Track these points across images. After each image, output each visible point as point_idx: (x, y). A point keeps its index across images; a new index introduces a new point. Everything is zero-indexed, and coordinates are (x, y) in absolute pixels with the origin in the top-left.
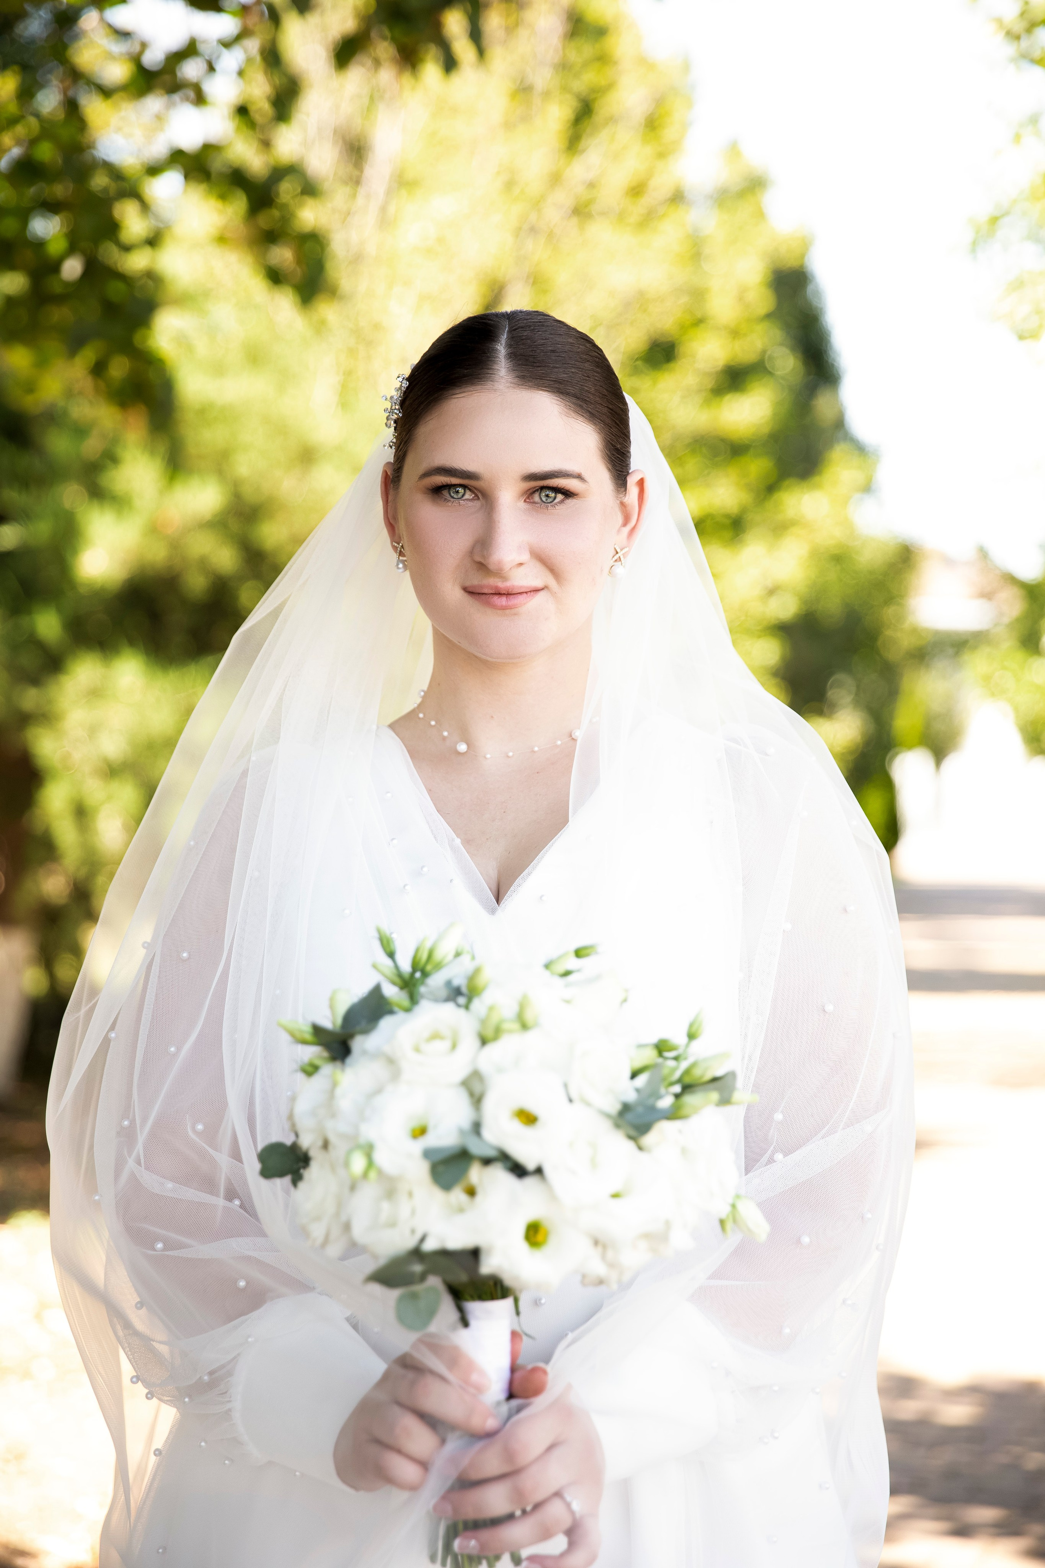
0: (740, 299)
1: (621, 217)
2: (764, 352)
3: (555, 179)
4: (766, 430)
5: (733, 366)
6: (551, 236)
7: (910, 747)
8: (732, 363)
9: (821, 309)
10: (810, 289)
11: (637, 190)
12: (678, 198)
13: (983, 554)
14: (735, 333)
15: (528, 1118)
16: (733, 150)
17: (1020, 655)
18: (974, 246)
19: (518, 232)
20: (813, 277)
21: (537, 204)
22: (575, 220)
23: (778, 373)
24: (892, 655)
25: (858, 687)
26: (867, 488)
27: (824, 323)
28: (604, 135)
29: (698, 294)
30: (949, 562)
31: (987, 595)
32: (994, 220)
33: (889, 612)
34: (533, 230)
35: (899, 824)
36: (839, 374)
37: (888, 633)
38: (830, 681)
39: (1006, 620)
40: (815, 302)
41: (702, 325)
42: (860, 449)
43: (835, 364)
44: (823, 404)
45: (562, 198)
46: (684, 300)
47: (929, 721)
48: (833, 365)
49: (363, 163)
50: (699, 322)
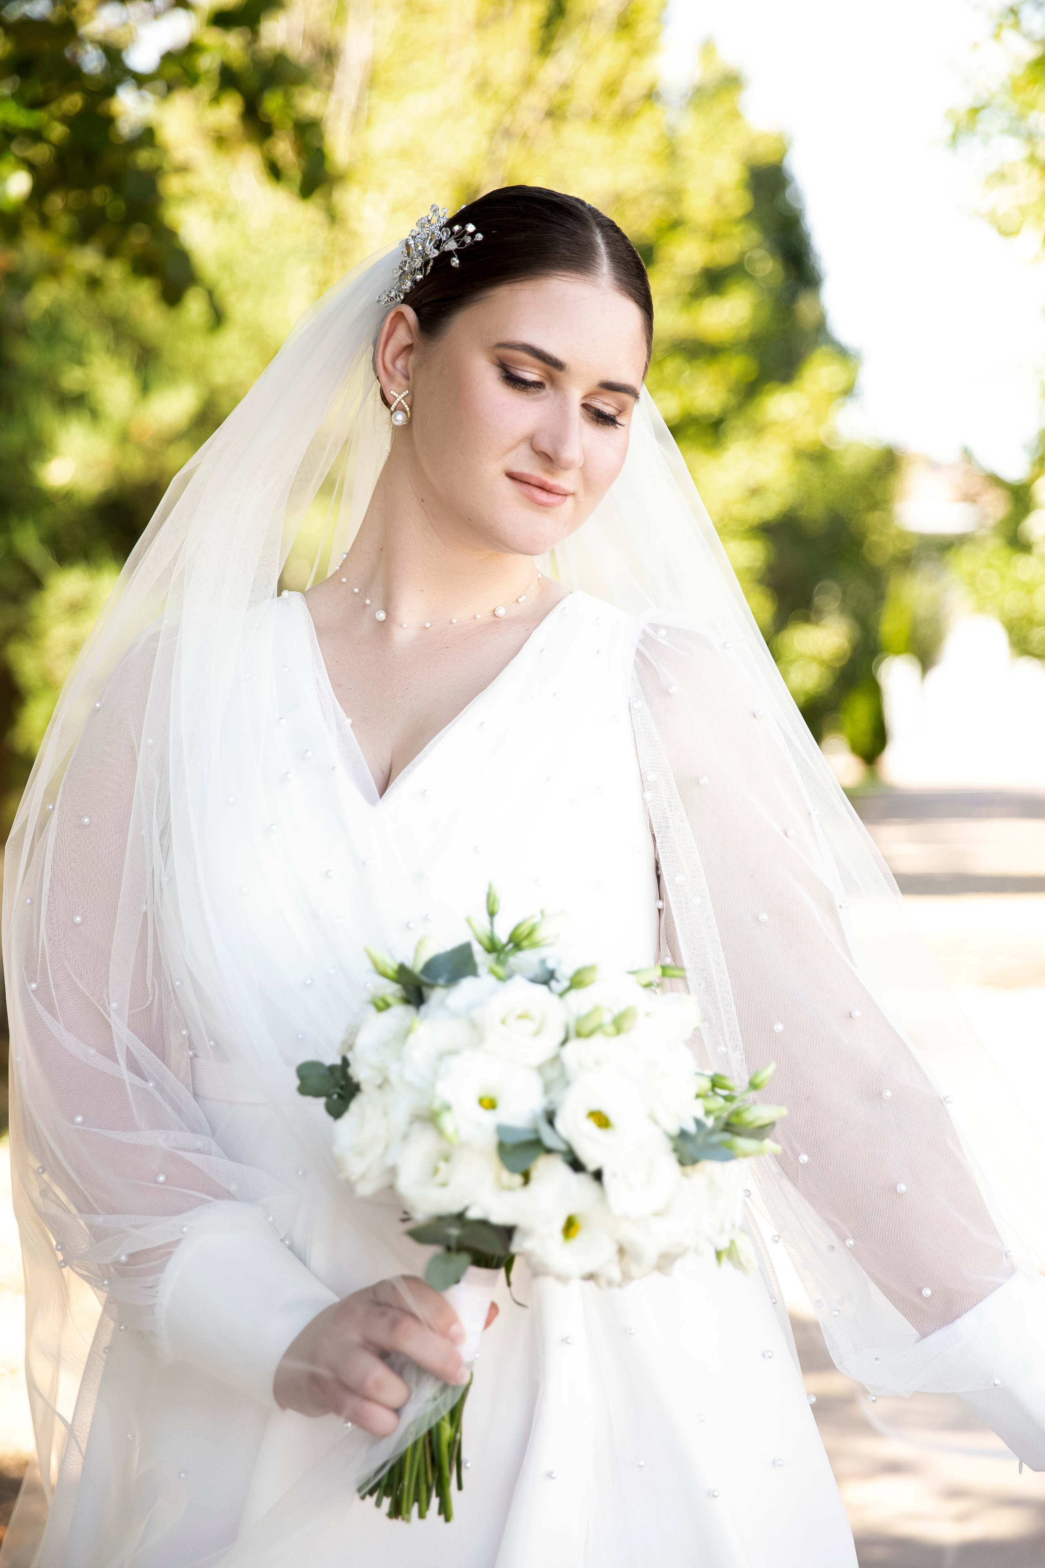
0: (718, 199)
1: (595, 118)
2: (742, 254)
3: (528, 81)
4: (746, 333)
5: (711, 268)
6: (525, 137)
7: (897, 653)
8: (710, 266)
9: (801, 211)
10: (789, 193)
11: (611, 89)
12: (652, 95)
13: (968, 455)
14: (713, 236)
15: (601, 1120)
16: (708, 48)
17: (1005, 552)
18: (954, 138)
19: (492, 133)
20: (792, 178)
21: (512, 104)
22: (548, 123)
23: (760, 275)
24: (879, 559)
25: (844, 593)
26: (848, 391)
27: (804, 227)
28: (576, 35)
29: (674, 195)
30: (934, 466)
31: (970, 498)
32: (975, 112)
33: (873, 519)
34: (507, 133)
35: (886, 730)
36: (820, 277)
37: (874, 538)
38: (815, 590)
39: (991, 522)
40: (795, 205)
41: (680, 229)
42: (843, 353)
43: (817, 267)
44: (804, 306)
45: (536, 101)
46: (660, 201)
47: (915, 626)
48: (813, 268)
49: (335, 69)
50: (675, 224)
